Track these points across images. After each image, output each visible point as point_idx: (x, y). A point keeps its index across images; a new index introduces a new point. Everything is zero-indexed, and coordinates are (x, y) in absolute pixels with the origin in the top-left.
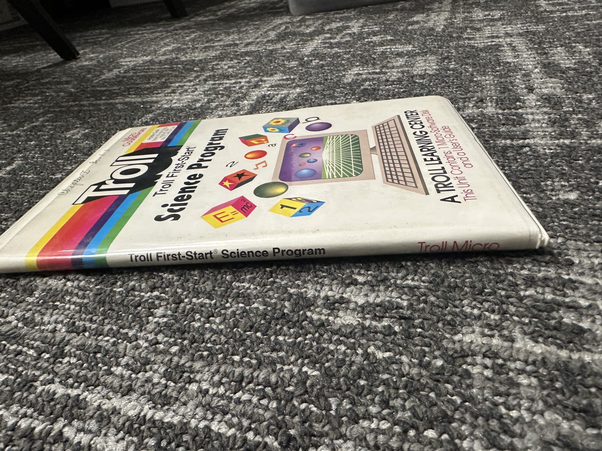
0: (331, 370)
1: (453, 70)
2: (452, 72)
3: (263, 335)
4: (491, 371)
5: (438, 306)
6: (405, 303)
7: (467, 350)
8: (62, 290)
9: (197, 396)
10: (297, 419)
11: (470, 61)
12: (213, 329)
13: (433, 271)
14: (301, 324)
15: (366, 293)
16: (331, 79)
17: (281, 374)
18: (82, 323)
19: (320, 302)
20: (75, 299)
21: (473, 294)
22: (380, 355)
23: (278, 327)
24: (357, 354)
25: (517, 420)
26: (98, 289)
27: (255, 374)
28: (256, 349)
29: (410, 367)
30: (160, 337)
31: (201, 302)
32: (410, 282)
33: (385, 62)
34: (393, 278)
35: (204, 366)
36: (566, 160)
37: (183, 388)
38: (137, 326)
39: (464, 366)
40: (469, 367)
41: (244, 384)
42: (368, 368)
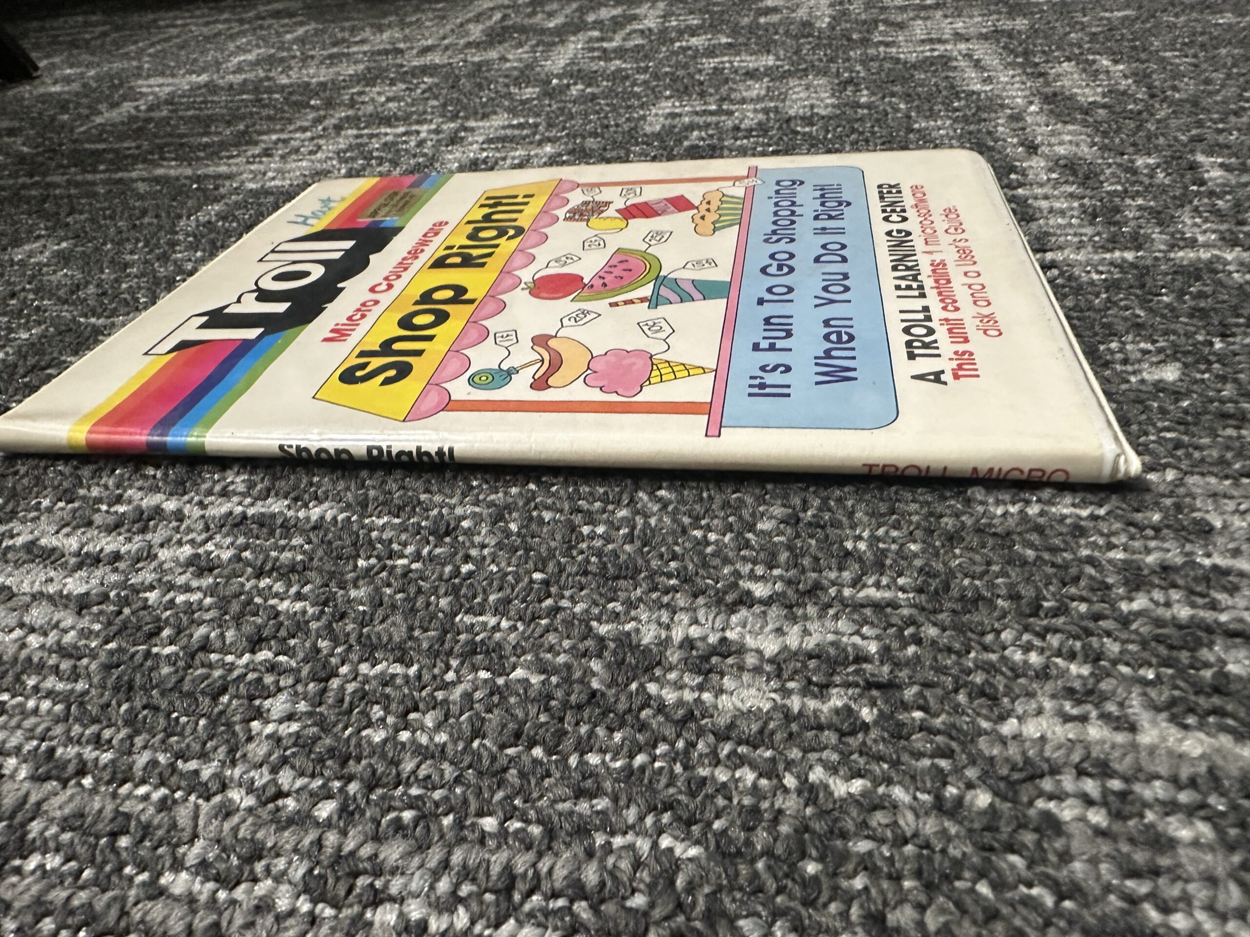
0: (730, 841)
1: (868, 106)
2: (866, 111)
3: (549, 752)
4: (1103, 811)
5: (950, 650)
6: (873, 647)
7: (1037, 759)
8: (16, 659)
11: (897, 89)
12: (421, 745)
14: (637, 718)
15: (777, 625)
16: (617, 125)
17: (610, 861)
18: (72, 750)
19: (674, 656)
20: (51, 683)
21: (1021, 614)
22: (841, 788)
23: (584, 729)
24: (786, 790)
26: (111, 653)
27: (543, 867)
28: (535, 795)
29: (917, 816)
30: (285, 778)
31: (382, 673)
32: (872, 592)
33: (724, 90)
34: (833, 583)
35: (409, 854)
36: (1137, 296)
37: (360, 922)
38: (222, 750)
39: (1040, 804)
40: (1052, 805)
41: (517, 897)
42: (819, 826)
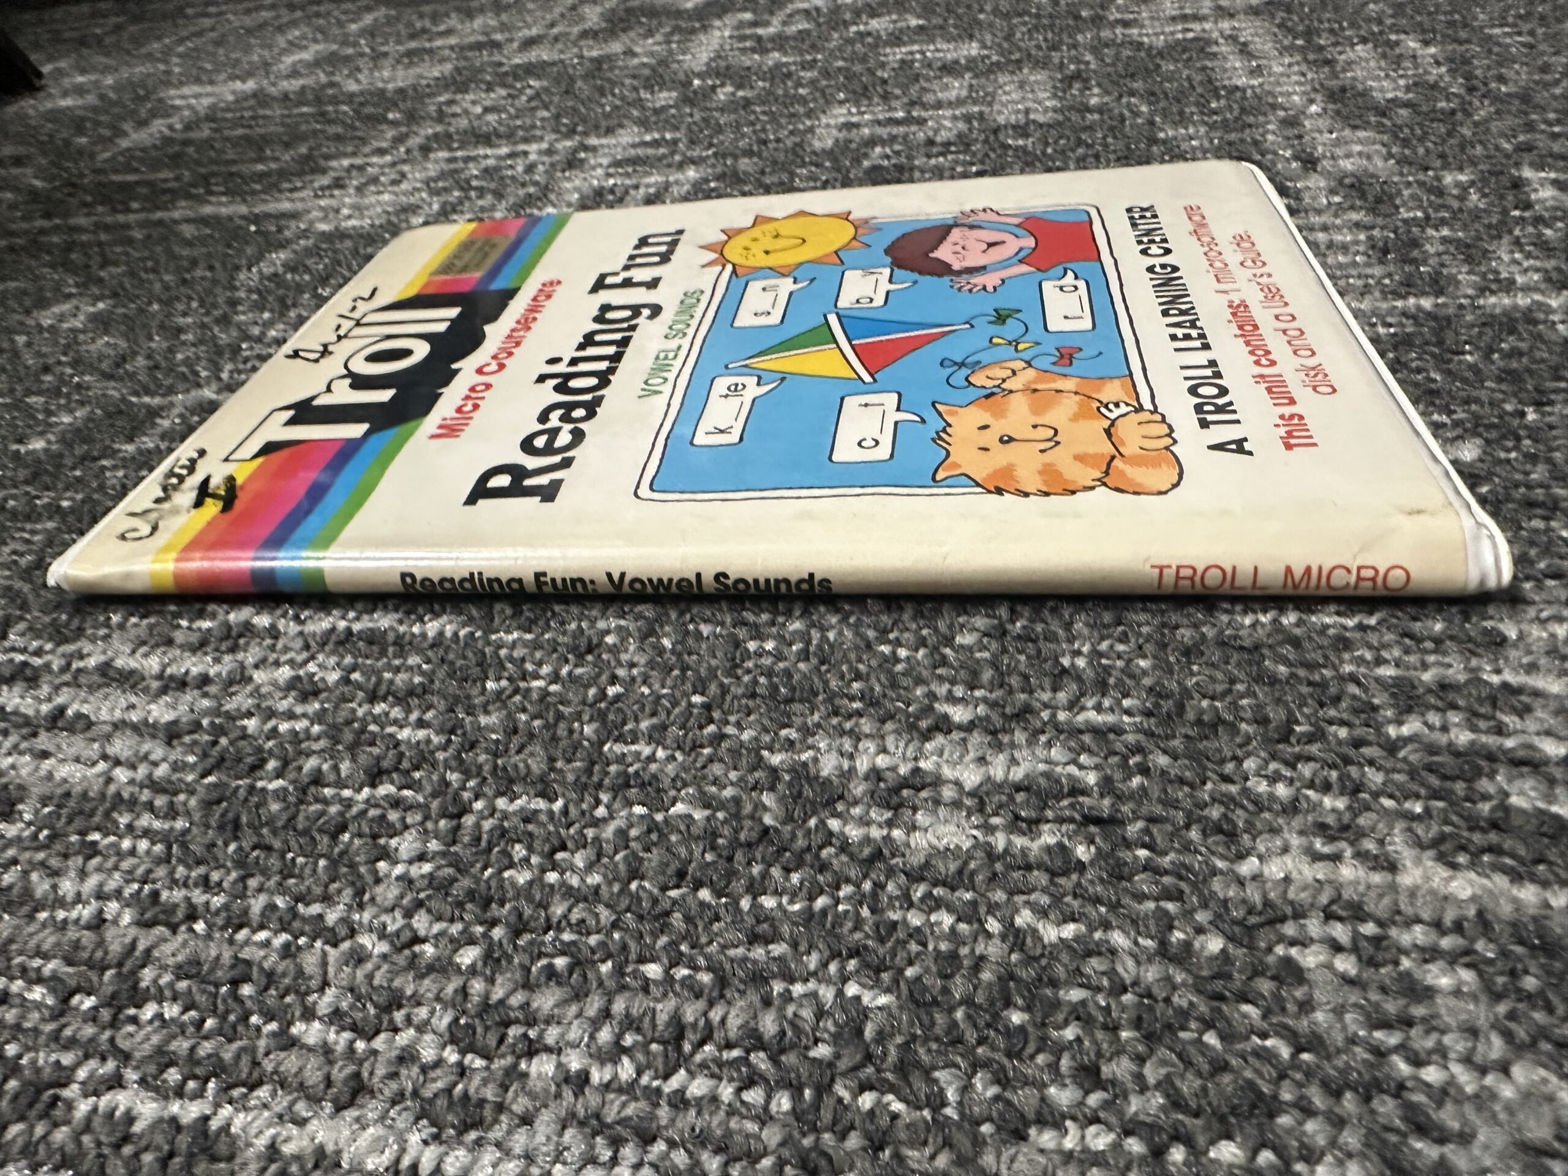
0: (925, 989)
3: (719, 894)
4: (1353, 958)
5: (1182, 781)
6: (1091, 778)
7: (1279, 902)
8: (103, 795)
9: (558, 1096)
10: (854, 1141)
12: (571, 887)
13: (1147, 681)
14: (817, 856)
15: (979, 754)
16: (778, 140)
17: (790, 1010)
18: (178, 895)
19: (859, 789)
20: (145, 820)
21: (1267, 741)
22: (1051, 933)
23: (756, 870)
24: (989, 936)
25: (1443, 1094)
26: (211, 787)
27: (715, 1015)
28: (704, 940)
29: (1138, 963)
30: (421, 922)
31: (522, 809)
32: (1092, 715)
33: (914, 92)
34: (1046, 706)
35: (564, 1003)
36: (1433, 355)
37: (513, 1075)
38: (348, 892)
39: (1280, 950)
40: (1294, 951)
41: (687, 1047)
42: (1027, 974)
